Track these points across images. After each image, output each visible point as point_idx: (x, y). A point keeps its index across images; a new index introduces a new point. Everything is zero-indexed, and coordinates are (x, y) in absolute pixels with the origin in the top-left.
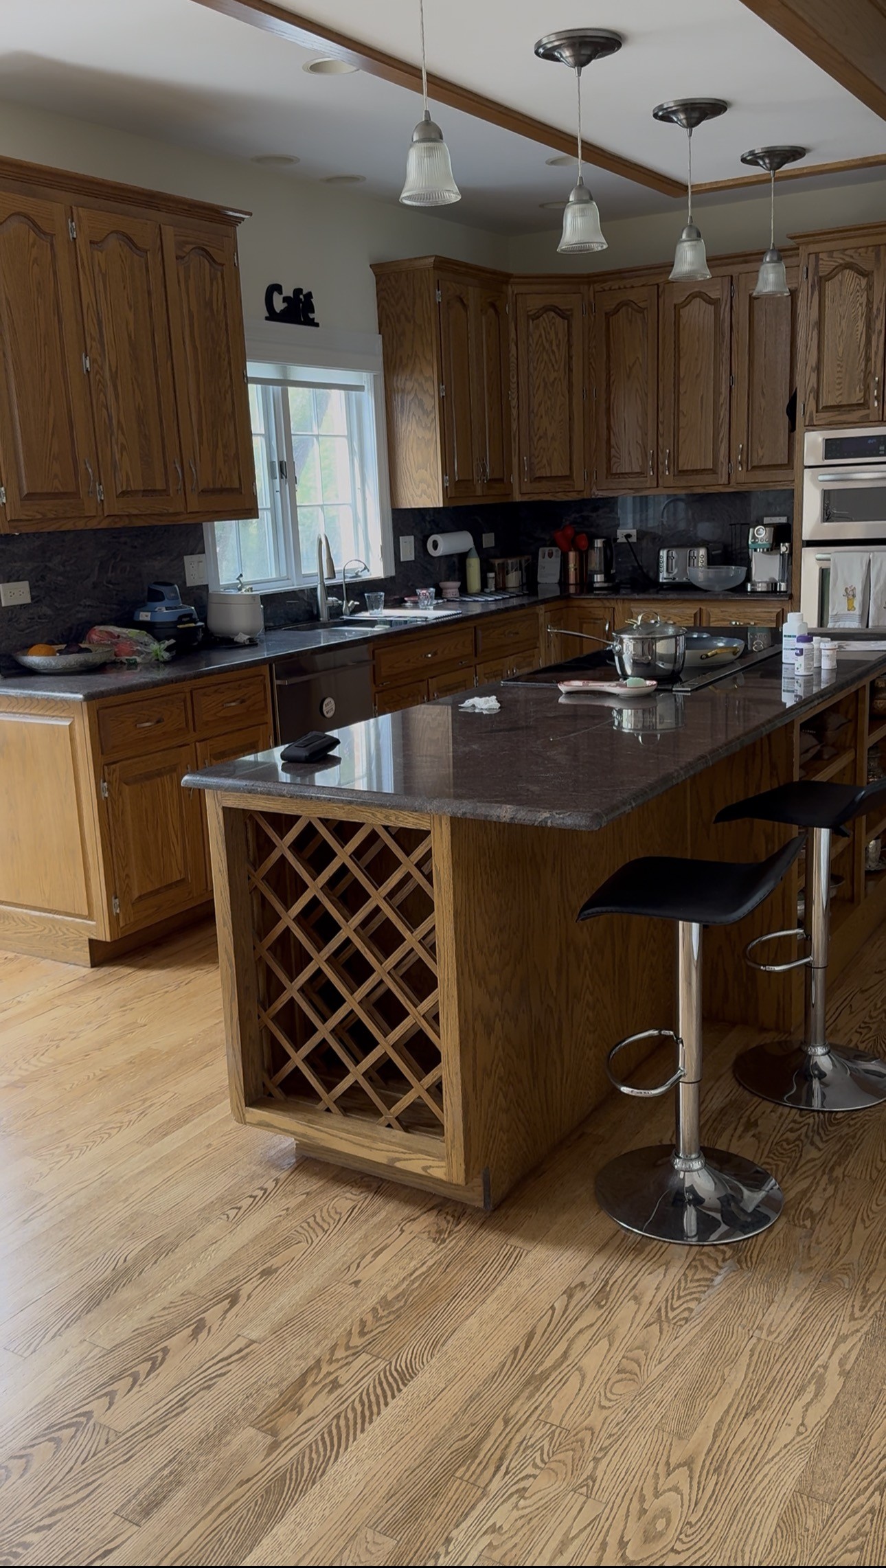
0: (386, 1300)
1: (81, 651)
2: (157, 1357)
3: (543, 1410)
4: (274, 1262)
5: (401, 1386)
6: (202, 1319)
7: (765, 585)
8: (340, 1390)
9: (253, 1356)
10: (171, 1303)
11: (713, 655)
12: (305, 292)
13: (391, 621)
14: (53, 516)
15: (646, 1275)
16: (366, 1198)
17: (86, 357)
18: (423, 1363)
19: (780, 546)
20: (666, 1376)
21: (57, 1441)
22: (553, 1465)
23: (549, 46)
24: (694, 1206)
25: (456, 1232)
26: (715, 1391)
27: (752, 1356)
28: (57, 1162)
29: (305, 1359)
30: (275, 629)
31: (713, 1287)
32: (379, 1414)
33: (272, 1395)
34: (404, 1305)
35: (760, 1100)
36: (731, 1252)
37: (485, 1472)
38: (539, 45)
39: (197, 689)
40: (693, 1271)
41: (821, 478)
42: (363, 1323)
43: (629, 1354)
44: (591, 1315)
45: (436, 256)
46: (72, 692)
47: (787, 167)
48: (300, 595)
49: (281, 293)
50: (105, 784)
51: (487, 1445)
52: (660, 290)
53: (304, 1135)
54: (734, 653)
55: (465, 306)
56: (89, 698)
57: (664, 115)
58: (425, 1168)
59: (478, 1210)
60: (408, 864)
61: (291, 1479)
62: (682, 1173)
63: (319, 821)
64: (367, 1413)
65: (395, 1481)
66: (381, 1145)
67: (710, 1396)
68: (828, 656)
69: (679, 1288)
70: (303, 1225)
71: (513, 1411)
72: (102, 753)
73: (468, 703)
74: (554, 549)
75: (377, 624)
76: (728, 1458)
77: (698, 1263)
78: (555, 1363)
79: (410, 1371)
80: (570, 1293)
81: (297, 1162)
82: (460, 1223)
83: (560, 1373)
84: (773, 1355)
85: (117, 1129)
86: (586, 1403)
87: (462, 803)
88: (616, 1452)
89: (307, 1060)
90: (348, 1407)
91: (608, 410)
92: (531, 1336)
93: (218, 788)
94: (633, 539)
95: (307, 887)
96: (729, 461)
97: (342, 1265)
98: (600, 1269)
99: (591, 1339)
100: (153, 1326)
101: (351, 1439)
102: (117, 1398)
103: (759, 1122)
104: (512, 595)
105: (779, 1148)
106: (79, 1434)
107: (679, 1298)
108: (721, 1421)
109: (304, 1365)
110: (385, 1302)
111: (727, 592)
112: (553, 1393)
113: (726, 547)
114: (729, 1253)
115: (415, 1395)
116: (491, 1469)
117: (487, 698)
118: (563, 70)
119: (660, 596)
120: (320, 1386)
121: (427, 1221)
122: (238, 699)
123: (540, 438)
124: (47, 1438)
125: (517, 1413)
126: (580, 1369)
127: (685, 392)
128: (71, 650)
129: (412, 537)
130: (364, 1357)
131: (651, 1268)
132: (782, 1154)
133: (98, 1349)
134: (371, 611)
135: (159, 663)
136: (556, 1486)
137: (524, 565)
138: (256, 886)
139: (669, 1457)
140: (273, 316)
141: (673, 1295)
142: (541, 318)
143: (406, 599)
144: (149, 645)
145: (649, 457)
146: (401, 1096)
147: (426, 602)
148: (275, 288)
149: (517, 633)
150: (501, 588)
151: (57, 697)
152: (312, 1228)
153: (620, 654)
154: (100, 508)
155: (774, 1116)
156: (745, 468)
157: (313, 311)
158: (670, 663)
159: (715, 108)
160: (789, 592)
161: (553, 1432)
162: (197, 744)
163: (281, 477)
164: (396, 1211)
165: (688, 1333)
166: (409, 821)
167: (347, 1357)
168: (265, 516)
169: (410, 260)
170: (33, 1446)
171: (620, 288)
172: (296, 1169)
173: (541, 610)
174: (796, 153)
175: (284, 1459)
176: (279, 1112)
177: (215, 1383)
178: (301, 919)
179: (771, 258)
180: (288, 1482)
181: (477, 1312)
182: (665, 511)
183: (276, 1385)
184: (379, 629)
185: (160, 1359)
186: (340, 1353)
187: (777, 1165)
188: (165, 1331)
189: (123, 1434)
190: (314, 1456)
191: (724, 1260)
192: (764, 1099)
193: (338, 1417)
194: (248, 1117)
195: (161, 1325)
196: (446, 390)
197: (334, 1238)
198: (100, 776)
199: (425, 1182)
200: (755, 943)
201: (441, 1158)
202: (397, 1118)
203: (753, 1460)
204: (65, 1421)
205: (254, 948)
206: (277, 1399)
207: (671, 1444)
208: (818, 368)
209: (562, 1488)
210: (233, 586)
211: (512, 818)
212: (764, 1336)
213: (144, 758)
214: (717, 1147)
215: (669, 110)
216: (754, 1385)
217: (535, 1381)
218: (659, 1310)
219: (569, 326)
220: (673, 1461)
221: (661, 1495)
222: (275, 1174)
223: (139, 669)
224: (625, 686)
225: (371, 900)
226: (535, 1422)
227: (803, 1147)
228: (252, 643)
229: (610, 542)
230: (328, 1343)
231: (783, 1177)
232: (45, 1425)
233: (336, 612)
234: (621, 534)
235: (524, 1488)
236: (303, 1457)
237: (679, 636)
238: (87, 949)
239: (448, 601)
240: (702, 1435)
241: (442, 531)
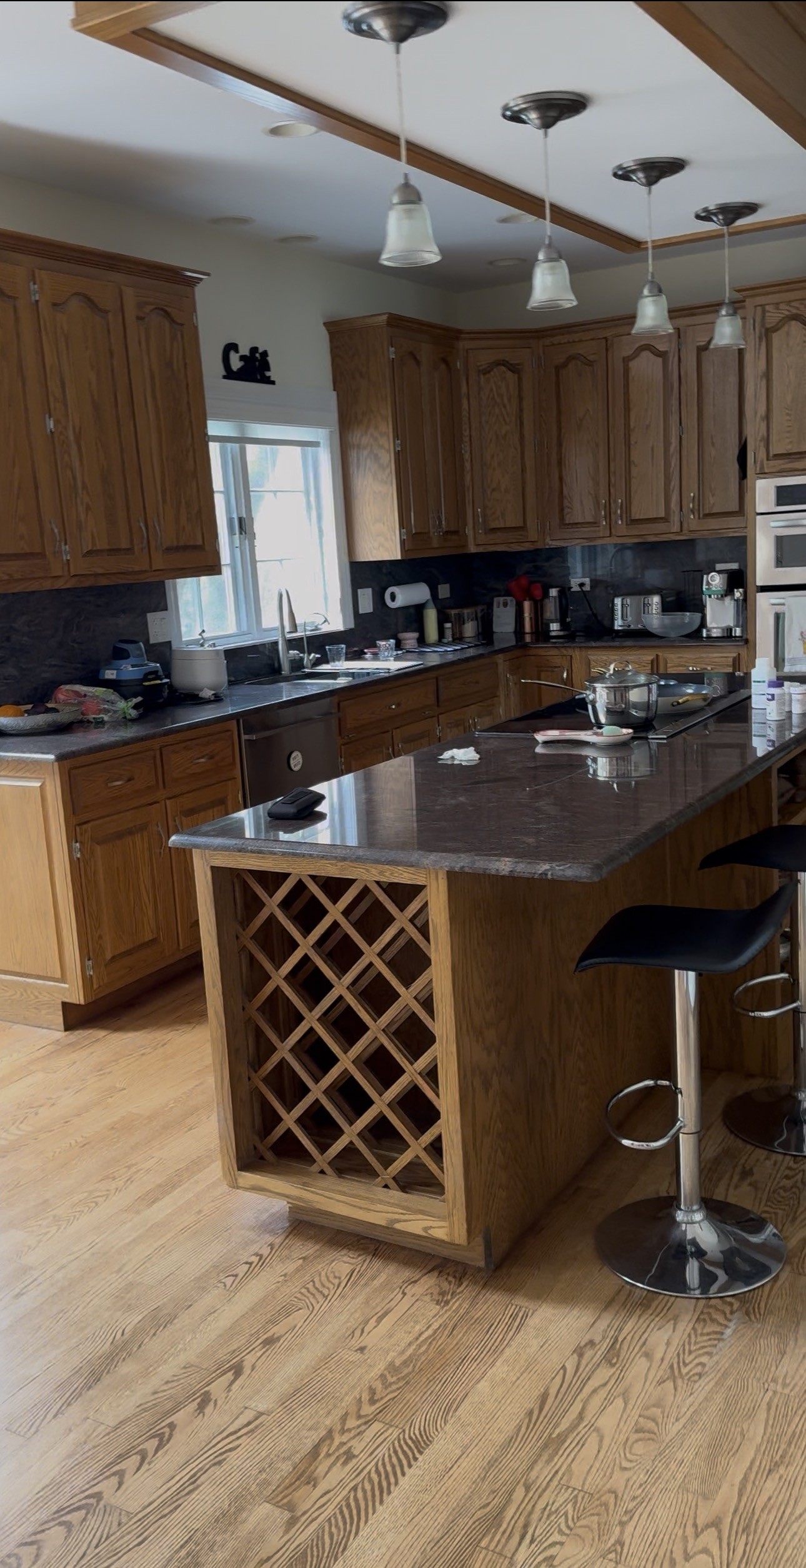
0: (394, 1365)
1: (48, 710)
2: (163, 1433)
3: (564, 1475)
4: (276, 1330)
5: (417, 1455)
6: (207, 1393)
7: (720, 630)
8: (354, 1461)
9: (263, 1428)
10: (174, 1376)
11: (684, 702)
12: (261, 351)
13: (354, 673)
14: (20, 577)
15: (655, 1330)
16: (364, 1261)
17: (50, 417)
18: (437, 1430)
19: (733, 591)
20: (685, 1434)
21: (69, 1526)
22: (580, 1531)
23: (516, 109)
24: (697, 1259)
25: (459, 1293)
26: (736, 1447)
27: (769, 1409)
28: (46, 1234)
29: (316, 1430)
30: (237, 684)
31: (723, 1340)
32: (396, 1483)
33: (286, 1467)
34: (413, 1371)
35: (753, 1148)
36: (738, 1304)
37: (510, 1541)
38: (506, 108)
39: (167, 746)
40: (702, 1324)
41: (773, 524)
42: (372, 1391)
43: (646, 1413)
44: (604, 1373)
45: (390, 313)
46: (43, 753)
47: (740, 222)
48: (261, 649)
49: (237, 351)
50: (78, 844)
51: (510, 1512)
52: (609, 342)
53: (299, 1199)
54: (705, 700)
55: (418, 363)
56: (60, 758)
57: (624, 174)
58: (426, 1229)
59: (479, 1269)
60: (401, 920)
61: (312, 1556)
62: (684, 1225)
63: (309, 878)
64: (385, 1484)
65: (419, 1554)
66: (379, 1207)
67: (731, 1454)
68: (798, 700)
69: (690, 1343)
70: (303, 1290)
71: (533, 1474)
72: (73, 813)
73: (447, 755)
74: (509, 599)
75: (339, 677)
76: (756, 1517)
77: (706, 1316)
78: (571, 1425)
79: (425, 1438)
80: (579, 1352)
81: (290, 1226)
82: (462, 1283)
83: (577, 1435)
84: (790, 1408)
85: (104, 1198)
86: (607, 1465)
87: (460, 857)
88: (641, 1515)
89: (300, 1121)
90: (364, 1477)
91: (560, 463)
92: (544, 1398)
93: (207, 847)
94: (587, 588)
95: (298, 945)
96: (681, 510)
97: (346, 1332)
98: (608, 1326)
99: (605, 1399)
100: (158, 1400)
101: (370, 1511)
102: (127, 1477)
103: (755, 1170)
104: (470, 645)
105: (776, 1196)
106: (89, 1516)
107: (690, 1352)
108: (745, 1478)
109: (316, 1436)
110: (392, 1368)
111: (682, 638)
112: (572, 1455)
113: (679, 593)
114: (736, 1305)
115: (431, 1464)
116: (516, 1538)
117: (466, 749)
118: (529, 131)
119: (616, 644)
120: (333, 1458)
121: (428, 1283)
122: (207, 755)
123: (494, 490)
124: (57, 1522)
125: (537, 1477)
126: (597, 1430)
127: (636, 443)
128: (38, 710)
129: (370, 590)
130: (376, 1426)
131: (659, 1323)
132: (780, 1202)
133: (103, 1427)
134: (332, 664)
135: (127, 721)
136: (583, 1553)
137: (479, 615)
138: (245, 946)
139: (695, 1518)
140: (230, 375)
141: (684, 1350)
142: (492, 373)
143: (366, 651)
144: (116, 703)
145: (602, 507)
146: (396, 1155)
147: (386, 654)
148: (231, 347)
149: (477, 682)
150: (458, 638)
151: (28, 758)
152: (312, 1294)
153: (593, 703)
154: (66, 568)
155: (769, 1163)
156: (697, 516)
157: (268, 369)
158: (644, 711)
159: (674, 166)
160: (744, 638)
161: (576, 1497)
162: (168, 802)
163: (241, 533)
164: (396, 1274)
165: (704, 1387)
166: (404, 876)
167: (359, 1426)
168: (226, 572)
169: (364, 317)
170: (43, 1531)
171: (569, 342)
172: (290, 1233)
173: (500, 659)
174: (750, 208)
175: (304, 1535)
176: (270, 1175)
177: (225, 1459)
178: (291, 977)
179: (727, 312)
180: (309, 1559)
181: (488, 1374)
182: (613, 560)
183: (289, 1458)
184: (342, 682)
185: (167, 1435)
186: (351, 1423)
187: (776, 1214)
188: (169, 1405)
189: (135, 1516)
190: (334, 1529)
191: (732, 1313)
192: (757, 1146)
193: (355, 1488)
194: (241, 1182)
195: (166, 1400)
196: (401, 445)
197: (335, 1303)
198: (73, 835)
199: (423, 1243)
200: (741, 988)
201: (440, 1218)
202: (394, 1178)
203: (781, 1518)
204: (74, 1504)
205: (244, 1009)
206: (291, 1472)
207: (697, 1505)
208: (768, 417)
209: (590, 1555)
210: (195, 642)
211: (511, 871)
212: (779, 1388)
213: (115, 817)
214: (715, 1197)
215: (629, 169)
216: (775, 1439)
217: (553, 1445)
218: (672, 1367)
219: (520, 379)
220: (700, 1522)
221: (692, 1557)
222: (269, 1239)
223: (106, 727)
224: (601, 734)
225: (364, 956)
226: (557, 1486)
227: (800, 1193)
228: (217, 699)
229: (564, 591)
230: (338, 1413)
231: (783, 1226)
232: (55, 1508)
233: (297, 665)
234: (574, 583)
235: (551, 1556)
236: (323, 1531)
237: (651, 684)
238: (61, 1013)
239: (408, 652)
240: (727, 1494)
241: (398, 583)
